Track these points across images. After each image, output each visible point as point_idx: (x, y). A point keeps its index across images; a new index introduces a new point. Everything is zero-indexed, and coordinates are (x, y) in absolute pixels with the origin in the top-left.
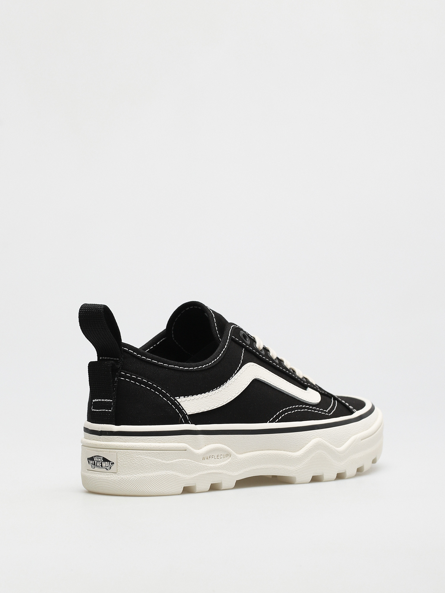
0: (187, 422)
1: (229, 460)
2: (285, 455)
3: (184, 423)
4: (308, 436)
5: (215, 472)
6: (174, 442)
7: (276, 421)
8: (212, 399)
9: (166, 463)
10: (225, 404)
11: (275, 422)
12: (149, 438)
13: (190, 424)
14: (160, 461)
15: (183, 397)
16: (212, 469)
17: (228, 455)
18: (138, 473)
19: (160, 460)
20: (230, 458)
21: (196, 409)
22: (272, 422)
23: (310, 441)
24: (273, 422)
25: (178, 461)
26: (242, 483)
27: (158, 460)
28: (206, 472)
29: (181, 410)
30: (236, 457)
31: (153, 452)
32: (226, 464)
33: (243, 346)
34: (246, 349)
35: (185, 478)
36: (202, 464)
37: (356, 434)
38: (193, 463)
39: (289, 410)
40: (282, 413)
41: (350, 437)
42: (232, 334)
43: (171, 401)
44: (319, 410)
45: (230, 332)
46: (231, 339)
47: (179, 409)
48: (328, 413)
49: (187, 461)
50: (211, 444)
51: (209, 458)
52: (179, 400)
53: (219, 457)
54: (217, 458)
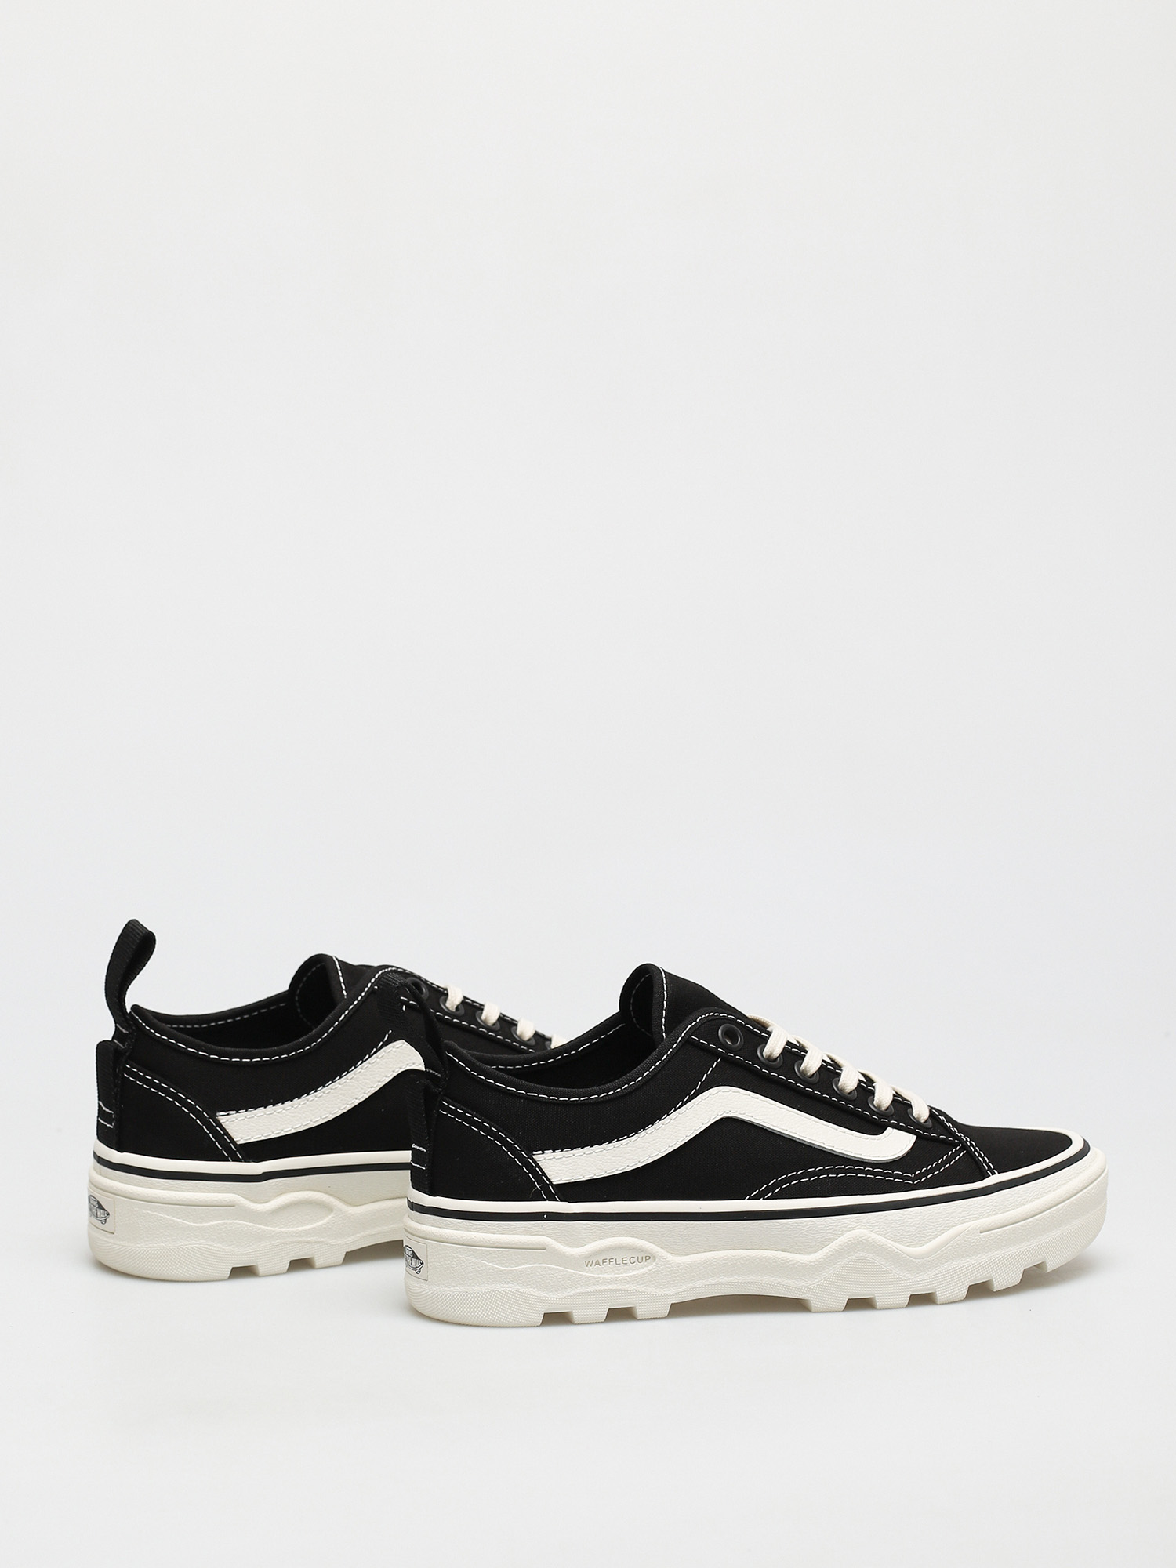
0: (551, 1198)
1: (650, 1268)
2: (782, 1260)
3: (545, 1200)
4: (836, 1226)
5: (615, 1288)
6: (521, 1233)
7: (766, 1197)
9: (504, 1270)
10: (639, 1165)
11: (764, 1199)
12: (476, 1225)
13: (557, 1200)
14: (493, 1267)
15: (551, 1151)
16: (608, 1283)
17: (649, 1257)
18: (457, 1286)
19: (494, 1265)
20: (654, 1264)
21: (572, 1174)
22: (757, 1197)
23: (842, 1234)
24: (759, 1199)
25: (529, 1268)
26: (679, 1310)
27: (490, 1264)
28: (594, 1288)
29: (540, 1175)
30: (668, 1261)
31: (481, 1250)
32: (644, 1274)
33: (719, 1055)
34: (725, 1059)
35: (546, 1297)
36: (584, 1273)
37: (967, 1222)
38: (563, 1271)
39: (803, 1176)
40: (784, 1181)
41: (950, 1227)
42: (693, 1031)
43: (521, 1158)
44: (888, 1175)
45: (687, 1029)
46: (687, 1041)
47: (535, 1174)
48: (913, 1180)
49: (549, 1268)
50: (608, 1237)
51: (601, 1264)
52: (538, 1156)
53: (628, 1262)
54: (621, 1262)
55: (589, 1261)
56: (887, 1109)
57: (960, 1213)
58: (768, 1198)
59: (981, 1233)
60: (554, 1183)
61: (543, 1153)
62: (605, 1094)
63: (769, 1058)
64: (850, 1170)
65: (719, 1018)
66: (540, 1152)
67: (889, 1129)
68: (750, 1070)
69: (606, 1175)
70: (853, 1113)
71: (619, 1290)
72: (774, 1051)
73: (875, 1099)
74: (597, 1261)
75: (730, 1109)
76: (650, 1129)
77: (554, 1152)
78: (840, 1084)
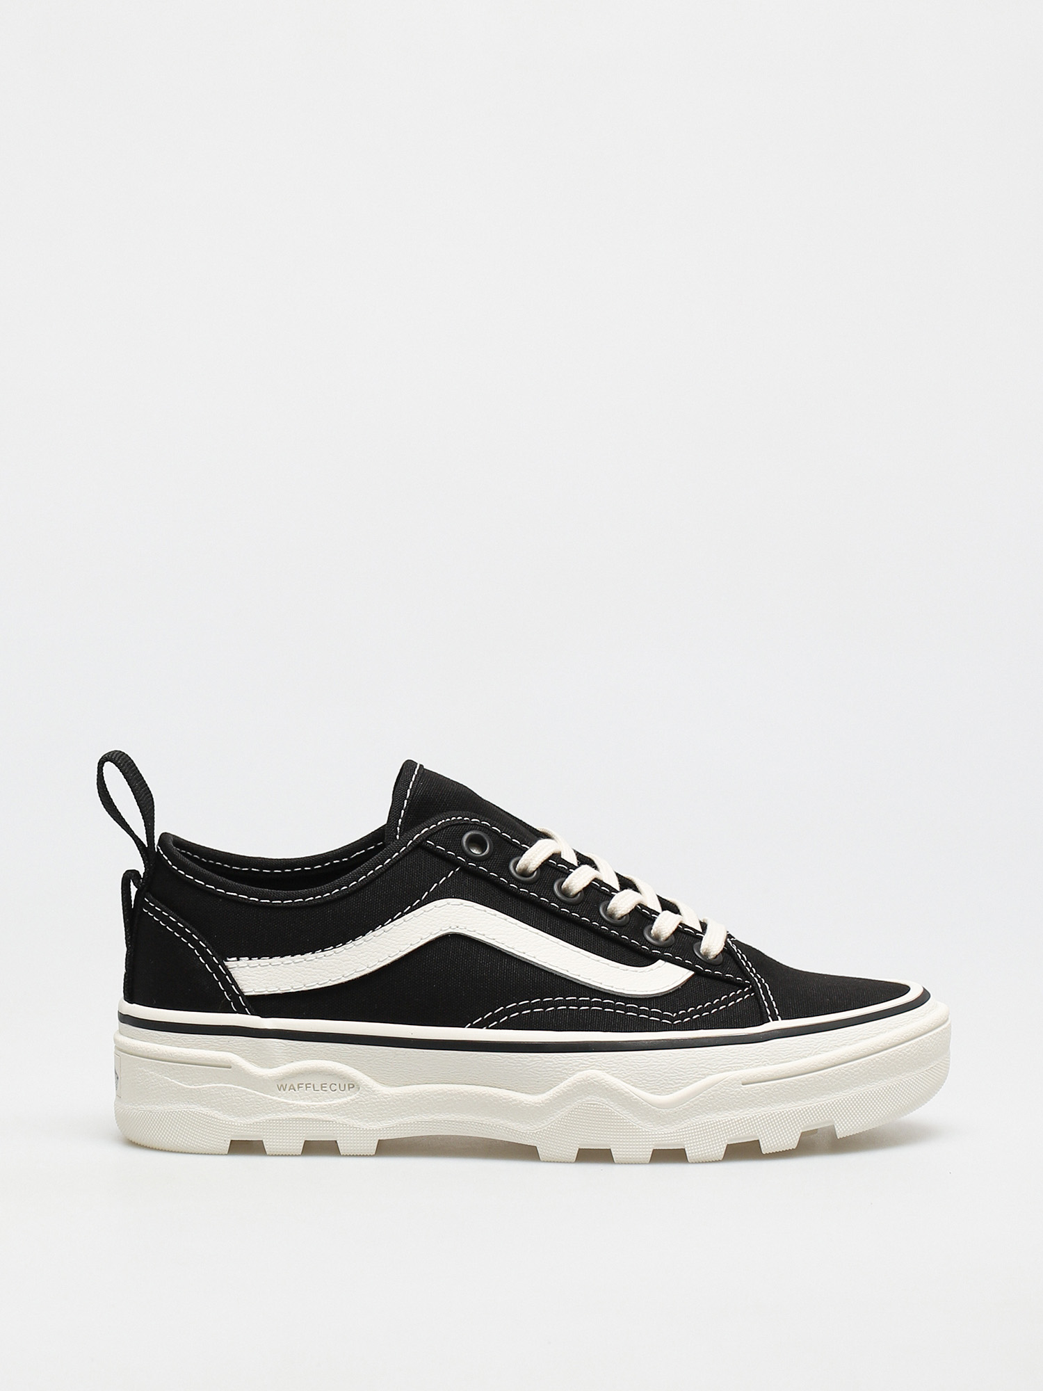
0: (241, 1011)
1: (353, 1097)
2: (505, 1099)
3: (235, 1013)
4: (567, 1064)
5: (311, 1117)
6: (206, 1048)
7: (490, 1026)
8: (314, 969)
9: (187, 1088)
10: (344, 980)
11: (487, 1028)
12: (161, 1036)
13: (247, 1014)
14: (175, 1084)
15: (247, 958)
16: (303, 1111)
17: (353, 1085)
19: (176, 1082)
20: (358, 1093)
21: (268, 985)
22: (479, 1026)
23: (573, 1074)
24: (482, 1028)
25: (213, 1088)
26: (386, 1148)
27: (173, 1081)
28: (287, 1116)
29: (230, 985)
30: (374, 1091)
31: (163, 1064)
32: (345, 1104)
33: (458, 863)
34: (465, 870)
35: (232, 1122)
36: (274, 1098)
37: (729, 1071)
38: (251, 1094)
39: (537, 1005)
40: (513, 1010)
41: (705, 1075)
42: (429, 836)
43: (212, 965)
44: (644, 1012)
45: (423, 832)
46: (420, 846)
47: (225, 983)
48: (673, 1020)
49: (234, 1089)
50: (305, 1059)
51: (296, 1089)
52: (231, 963)
53: (328, 1089)
54: (320, 1088)
55: (282, 1084)
56: (667, 939)
57: (720, 1060)
58: (493, 1028)
59: (743, 1084)
60: (245, 994)
61: (238, 960)
62: (312, 898)
63: (524, 873)
64: (597, 1004)
65: (466, 823)
66: (235, 959)
67: (660, 962)
68: (495, 884)
69: (304, 989)
70: (616, 941)
71: (316, 1120)
72: (530, 863)
73: (653, 927)
74: (292, 1085)
75: (457, 925)
76: (360, 940)
77: (250, 959)
78: (609, 907)
